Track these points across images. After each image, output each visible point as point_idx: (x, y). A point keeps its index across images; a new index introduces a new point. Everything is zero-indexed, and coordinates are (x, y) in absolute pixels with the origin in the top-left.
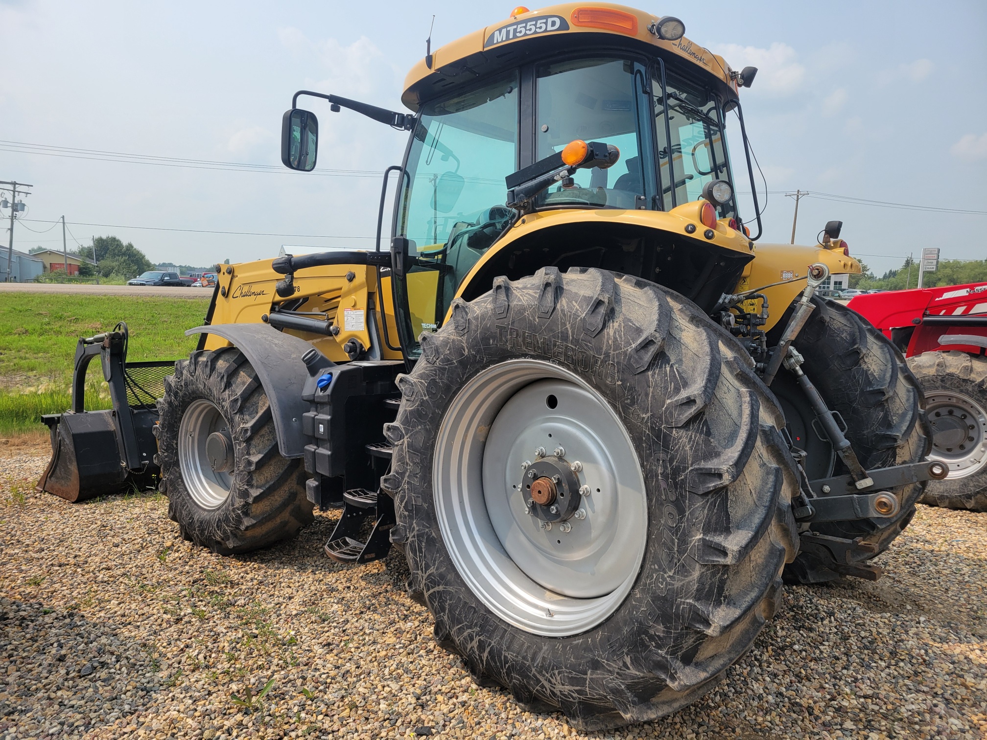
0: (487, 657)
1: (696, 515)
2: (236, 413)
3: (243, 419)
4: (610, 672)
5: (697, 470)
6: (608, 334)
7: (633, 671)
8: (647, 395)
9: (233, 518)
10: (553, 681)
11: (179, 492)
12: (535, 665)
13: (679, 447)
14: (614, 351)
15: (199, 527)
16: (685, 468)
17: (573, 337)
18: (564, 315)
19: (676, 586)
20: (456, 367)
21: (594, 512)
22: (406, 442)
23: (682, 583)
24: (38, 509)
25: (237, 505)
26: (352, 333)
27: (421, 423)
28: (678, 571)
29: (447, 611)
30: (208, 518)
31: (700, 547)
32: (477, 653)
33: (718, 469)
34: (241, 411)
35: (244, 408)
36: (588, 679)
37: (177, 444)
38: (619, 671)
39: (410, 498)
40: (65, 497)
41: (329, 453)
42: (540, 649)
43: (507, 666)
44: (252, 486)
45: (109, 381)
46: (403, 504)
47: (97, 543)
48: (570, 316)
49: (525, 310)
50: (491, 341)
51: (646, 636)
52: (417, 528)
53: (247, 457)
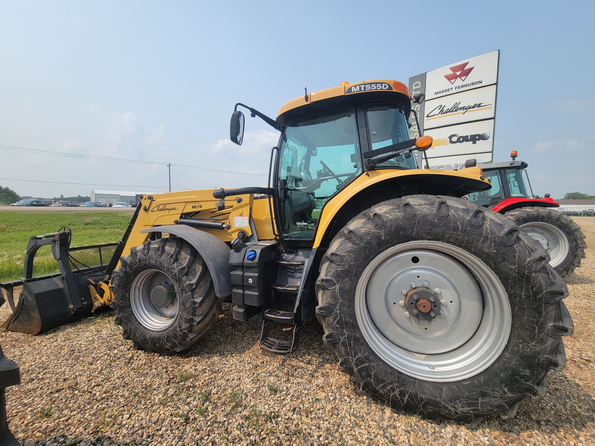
0: (408, 399)
1: (550, 313)
2: (183, 276)
3: (188, 279)
4: (495, 397)
5: (549, 292)
6: (486, 227)
7: (510, 395)
8: (515, 257)
9: (180, 335)
10: (456, 406)
11: (132, 323)
12: (443, 399)
13: (537, 281)
14: (491, 235)
15: (151, 342)
16: (541, 292)
17: (462, 229)
18: (456, 218)
19: (537, 350)
20: (374, 246)
21: (449, 312)
22: (338, 287)
23: (541, 348)
24: (9, 345)
25: (183, 327)
26: (240, 228)
27: (348, 277)
28: (538, 342)
29: (373, 377)
30: (158, 336)
31: (553, 329)
32: (399, 398)
33: (561, 291)
34: (187, 274)
35: (188, 272)
36: (480, 403)
37: (129, 295)
38: (501, 396)
39: (341, 318)
40: (27, 332)
41: (257, 294)
42: (442, 390)
43: (423, 403)
44: (195, 316)
45: (58, 260)
46: (336, 321)
47: (75, 365)
48: (460, 219)
49: (427, 216)
50: (401, 232)
51: (518, 376)
52: (347, 334)
53: (192, 300)
